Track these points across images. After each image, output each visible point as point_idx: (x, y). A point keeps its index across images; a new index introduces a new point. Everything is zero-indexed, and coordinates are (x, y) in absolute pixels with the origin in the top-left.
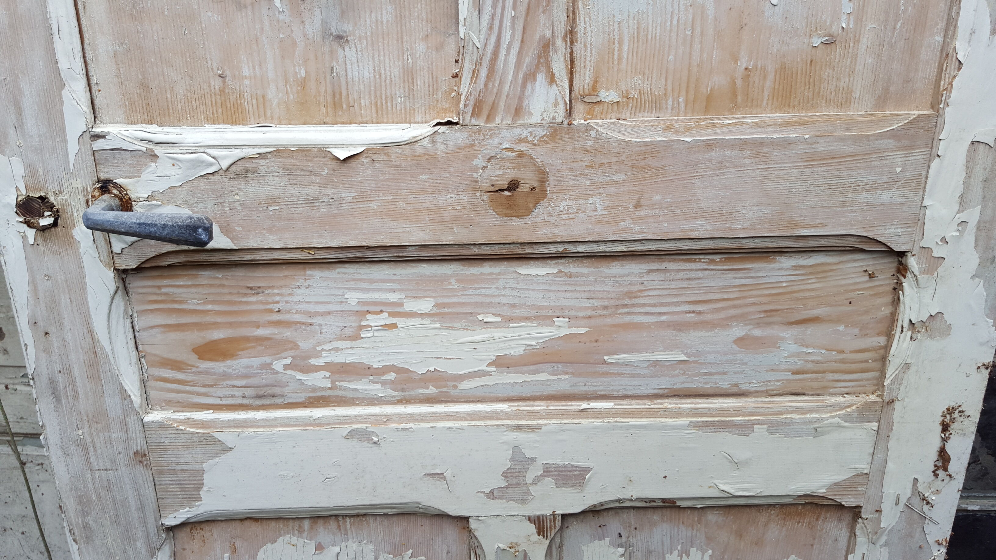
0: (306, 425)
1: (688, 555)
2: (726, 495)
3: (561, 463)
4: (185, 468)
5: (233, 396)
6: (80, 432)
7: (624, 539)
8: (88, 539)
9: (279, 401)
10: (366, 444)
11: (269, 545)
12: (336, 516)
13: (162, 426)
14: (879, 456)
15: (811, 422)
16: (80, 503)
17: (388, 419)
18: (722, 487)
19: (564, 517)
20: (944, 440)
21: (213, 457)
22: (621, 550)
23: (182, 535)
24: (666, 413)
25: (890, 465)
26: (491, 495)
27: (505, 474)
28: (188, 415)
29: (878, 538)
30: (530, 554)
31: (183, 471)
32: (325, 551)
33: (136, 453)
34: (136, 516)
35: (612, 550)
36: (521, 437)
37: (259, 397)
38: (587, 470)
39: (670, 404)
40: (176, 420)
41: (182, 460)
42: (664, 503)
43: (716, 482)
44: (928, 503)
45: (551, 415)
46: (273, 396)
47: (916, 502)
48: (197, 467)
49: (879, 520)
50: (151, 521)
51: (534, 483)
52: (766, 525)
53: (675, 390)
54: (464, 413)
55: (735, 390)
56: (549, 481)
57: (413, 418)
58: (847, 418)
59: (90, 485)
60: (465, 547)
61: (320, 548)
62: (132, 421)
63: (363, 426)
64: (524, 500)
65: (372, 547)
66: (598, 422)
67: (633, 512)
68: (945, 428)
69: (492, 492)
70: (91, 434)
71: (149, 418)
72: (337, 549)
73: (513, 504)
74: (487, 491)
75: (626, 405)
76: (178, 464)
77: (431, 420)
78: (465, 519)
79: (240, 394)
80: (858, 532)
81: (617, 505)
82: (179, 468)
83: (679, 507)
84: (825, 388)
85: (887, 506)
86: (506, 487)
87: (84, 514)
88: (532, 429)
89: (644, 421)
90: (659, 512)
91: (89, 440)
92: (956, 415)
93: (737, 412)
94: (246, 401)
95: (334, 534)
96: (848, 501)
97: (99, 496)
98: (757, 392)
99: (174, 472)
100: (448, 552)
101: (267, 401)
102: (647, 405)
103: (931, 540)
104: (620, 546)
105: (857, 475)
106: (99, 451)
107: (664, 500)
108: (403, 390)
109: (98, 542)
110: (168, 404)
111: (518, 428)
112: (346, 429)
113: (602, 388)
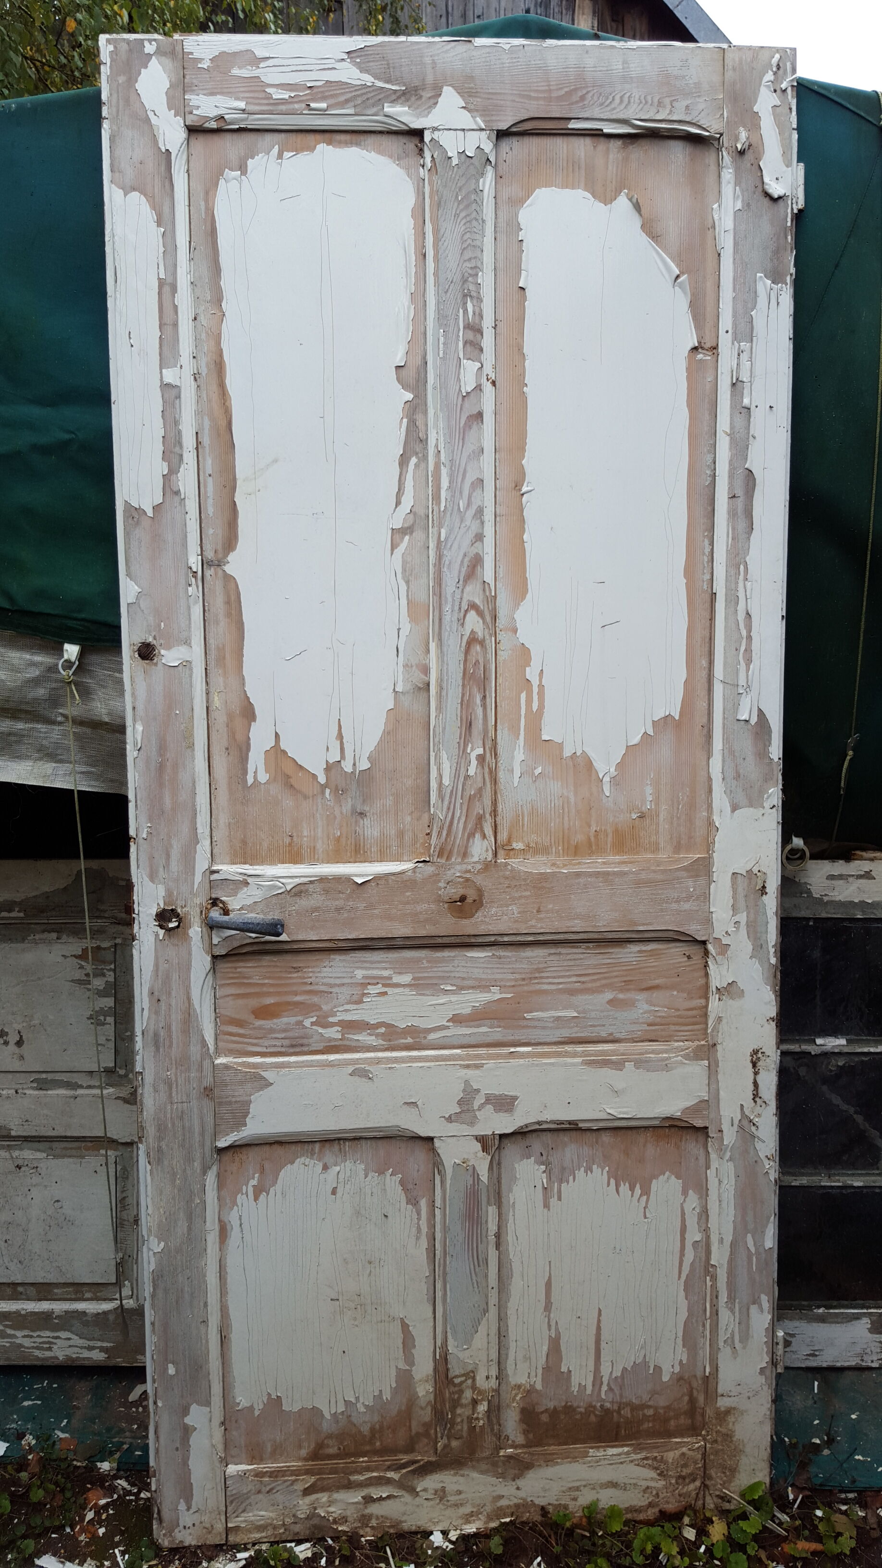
0: (324, 1066)
1: (592, 1172)
2: (612, 1117)
3: (497, 1093)
4: (238, 1099)
5: (275, 1046)
6: (169, 1073)
7: (544, 1157)
8: (159, 1161)
9: (305, 1049)
10: (364, 1079)
11: (289, 1165)
12: (339, 1139)
13: (226, 1067)
14: (713, 1086)
15: (663, 1059)
16: (159, 1130)
17: (379, 1061)
18: (609, 1111)
19: (501, 1136)
20: (756, 1073)
21: (259, 1091)
22: (543, 1167)
23: (227, 1157)
24: (567, 1054)
25: (722, 1093)
26: (449, 1119)
27: (460, 1103)
28: (244, 1059)
29: (724, 1154)
30: (477, 1168)
31: (236, 1102)
32: (329, 1171)
33: (205, 1089)
34: (197, 1140)
35: (537, 1167)
36: (470, 1073)
37: (292, 1046)
38: (515, 1098)
39: (569, 1048)
40: (235, 1063)
41: (236, 1094)
42: (570, 1124)
43: (604, 1106)
44: (754, 1124)
45: (490, 1057)
46: (302, 1045)
47: (745, 1123)
48: (247, 1098)
49: (722, 1139)
50: (208, 1143)
51: (479, 1110)
52: (644, 1146)
53: (573, 1038)
54: (431, 1056)
55: (611, 1038)
56: (489, 1108)
57: (396, 1060)
58: (686, 1057)
59: (169, 1116)
60: (431, 1166)
61: (325, 1168)
62: (206, 1064)
63: (363, 1066)
64: (472, 1124)
65: (363, 1167)
66: (522, 1061)
67: (549, 1134)
68: (754, 1065)
69: (450, 1116)
70: (176, 1075)
71: (218, 1061)
72: (338, 1168)
73: (465, 1126)
74: (447, 1116)
75: (540, 1049)
76: (233, 1096)
77: (409, 1062)
78: (431, 1139)
79: (280, 1044)
80: (710, 1150)
81: (537, 1127)
82: (234, 1100)
83: (580, 1129)
84: (670, 1036)
85: (725, 1127)
86: (460, 1113)
87: (160, 1139)
88: (477, 1067)
89: (552, 1060)
90: (568, 1133)
91: (174, 1079)
92: (760, 1055)
93: (614, 1053)
94: (283, 1050)
95: (336, 1156)
96: (699, 1123)
97: (173, 1124)
98: (626, 1039)
99: (230, 1103)
100: (418, 1171)
101: (297, 1050)
102: (554, 1049)
103: (762, 1155)
104: (542, 1163)
105: (700, 1101)
106: (179, 1087)
107: (570, 1122)
108: (390, 1040)
109: (166, 1163)
110: (231, 1052)
111: (468, 1067)
112: (351, 1069)
113: (523, 1037)
